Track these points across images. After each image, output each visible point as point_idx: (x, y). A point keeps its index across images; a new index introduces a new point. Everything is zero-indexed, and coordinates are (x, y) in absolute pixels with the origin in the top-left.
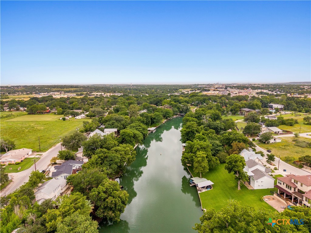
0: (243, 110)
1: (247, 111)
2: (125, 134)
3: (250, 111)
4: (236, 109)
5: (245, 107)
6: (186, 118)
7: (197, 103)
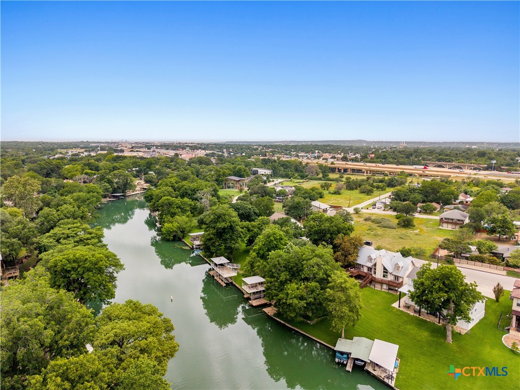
0: (231, 180)
1: (238, 180)
2: (79, 266)
3: (242, 180)
4: (220, 178)
5: (230, 175)
6: (168, 199)
7: (137, 171)
